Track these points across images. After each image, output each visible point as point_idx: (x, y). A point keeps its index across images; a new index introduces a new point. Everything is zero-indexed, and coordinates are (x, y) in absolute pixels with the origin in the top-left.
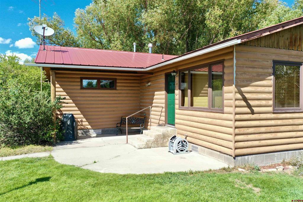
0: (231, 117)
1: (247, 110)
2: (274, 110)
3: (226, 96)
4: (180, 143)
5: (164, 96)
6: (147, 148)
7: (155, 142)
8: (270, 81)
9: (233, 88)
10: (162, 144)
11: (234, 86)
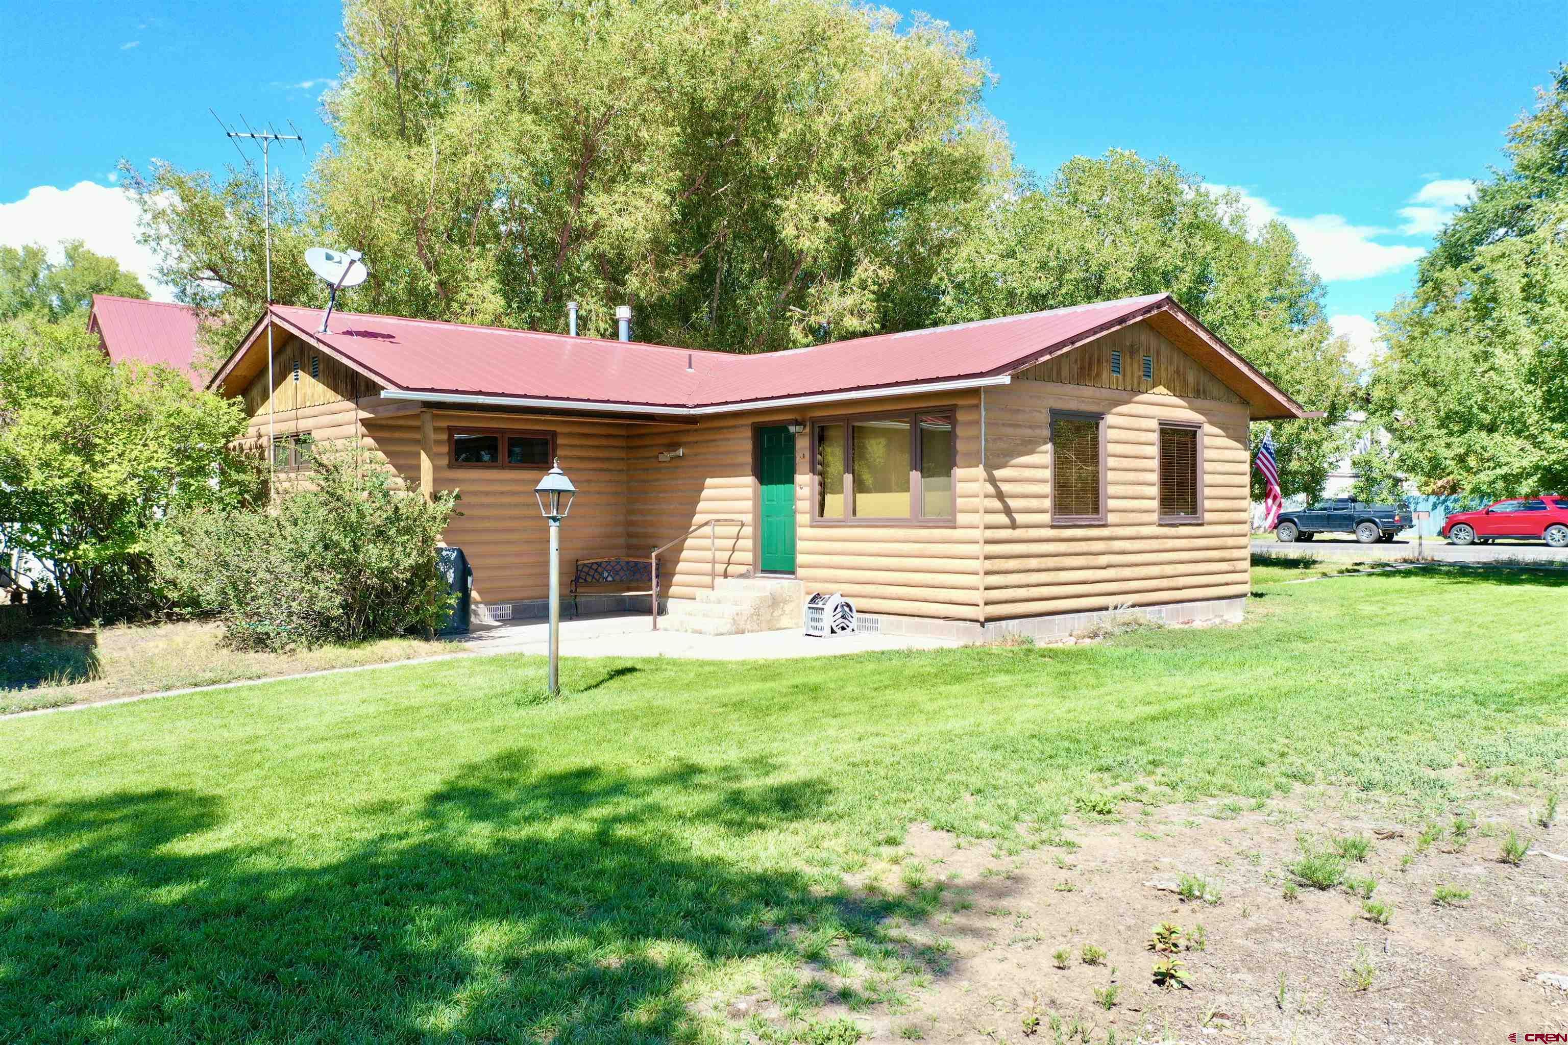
0: (976, 534)
1: (1003, 519)
2: (1053, 520)
3: (960, 487)
4: (839, 609)
5: (749, 492)
6: (737, 633)
7: (755, 618)
8: (1045, 455)
9: (979, 471)
10: (769, 621)
11: (981, 466)
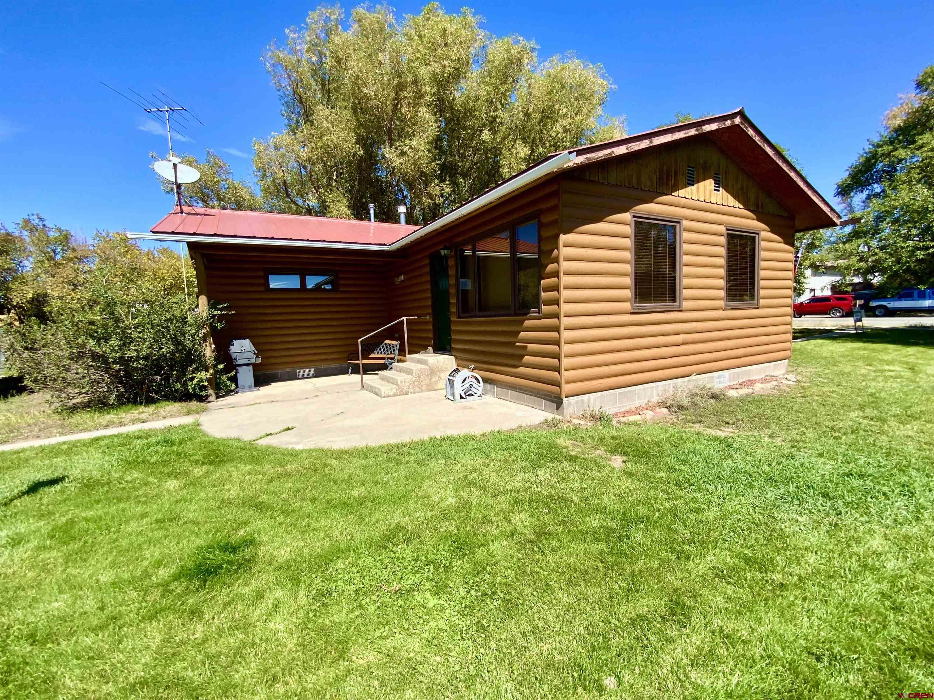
2: (633, 307)
4: (467, 381)
5: (429, 299)
6: (401, 395)
7: (416, 383)
